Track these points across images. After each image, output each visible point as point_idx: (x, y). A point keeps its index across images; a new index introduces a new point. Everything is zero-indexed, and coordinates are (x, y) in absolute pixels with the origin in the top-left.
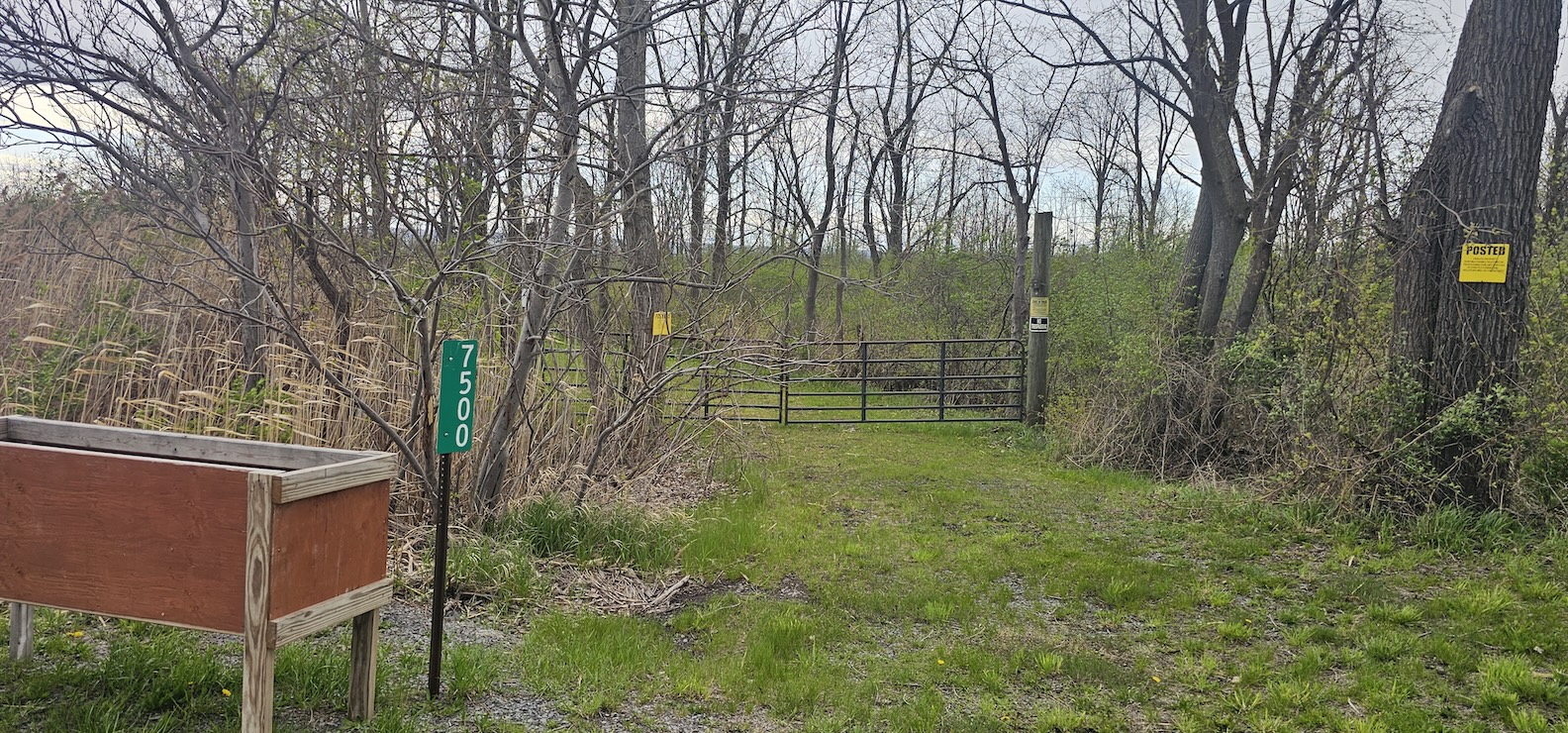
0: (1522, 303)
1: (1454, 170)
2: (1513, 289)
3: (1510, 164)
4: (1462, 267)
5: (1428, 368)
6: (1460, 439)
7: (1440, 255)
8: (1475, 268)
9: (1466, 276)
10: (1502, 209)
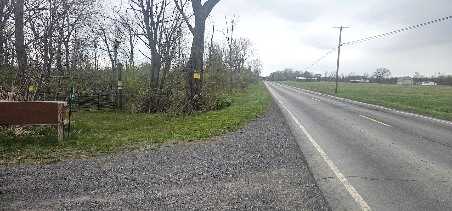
0: (202, 81)
1: (193, 62)
2: (201, 79)
3: (199, 62)
4: (195, 76)
5: (191, 91)
6: (196, 101)
7: (192, 75)
8: (196, 77)
9: (195, 78)
10: (199, 68)
